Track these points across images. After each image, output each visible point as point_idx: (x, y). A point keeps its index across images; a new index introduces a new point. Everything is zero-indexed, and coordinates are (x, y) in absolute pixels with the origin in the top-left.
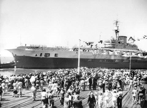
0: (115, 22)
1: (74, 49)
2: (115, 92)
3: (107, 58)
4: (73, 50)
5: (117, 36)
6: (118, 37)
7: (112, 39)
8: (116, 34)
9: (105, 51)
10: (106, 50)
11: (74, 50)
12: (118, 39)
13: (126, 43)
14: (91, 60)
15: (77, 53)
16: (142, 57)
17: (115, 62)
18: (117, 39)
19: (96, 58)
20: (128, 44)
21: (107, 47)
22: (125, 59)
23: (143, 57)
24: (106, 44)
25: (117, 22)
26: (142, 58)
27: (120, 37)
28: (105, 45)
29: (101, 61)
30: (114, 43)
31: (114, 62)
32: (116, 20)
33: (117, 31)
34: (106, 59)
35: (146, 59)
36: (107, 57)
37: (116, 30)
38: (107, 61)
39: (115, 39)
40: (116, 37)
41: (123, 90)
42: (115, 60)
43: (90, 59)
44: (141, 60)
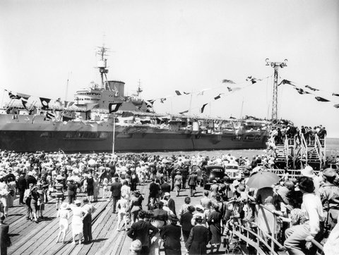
0: (100, 49)
1: (9, 110)
2: (79, 205)
3: (83, 130)
4: (5, 113)
5: (105, 80)
6: (105, 84)
7: (92, 86)
8: (102, 77)
9: (79, 113)
10: (80, 111)
11: (8, 112)
12: (107, 87)
13: (123, 96)
14: (47, 134)
15: (14, 118)
16: (156, 126)
17: (101, 137)
18: (104, 86)
19: (59, 129)
20: (126, 98)
21: (82, 105)
22: (120, 130)
23: (158, 125)
24: (80, 97)
25: (103, 50)
26: (156, 129)
27: (109, 82)
28: (78, 99)
29: (68, 136)
30: (97, 97)
31: (99, 137)
32: (102, 46)
33: (103, 71)
34: (80, 130)
35: (163, 130)
36: (82, 128)
37: (102, 68)
38: (81, 135)
39: (100, 87)
40: (103, 83)
41: (97, 201)
42: (99, 133)
43: (44, 132)
44: (152, 132)
